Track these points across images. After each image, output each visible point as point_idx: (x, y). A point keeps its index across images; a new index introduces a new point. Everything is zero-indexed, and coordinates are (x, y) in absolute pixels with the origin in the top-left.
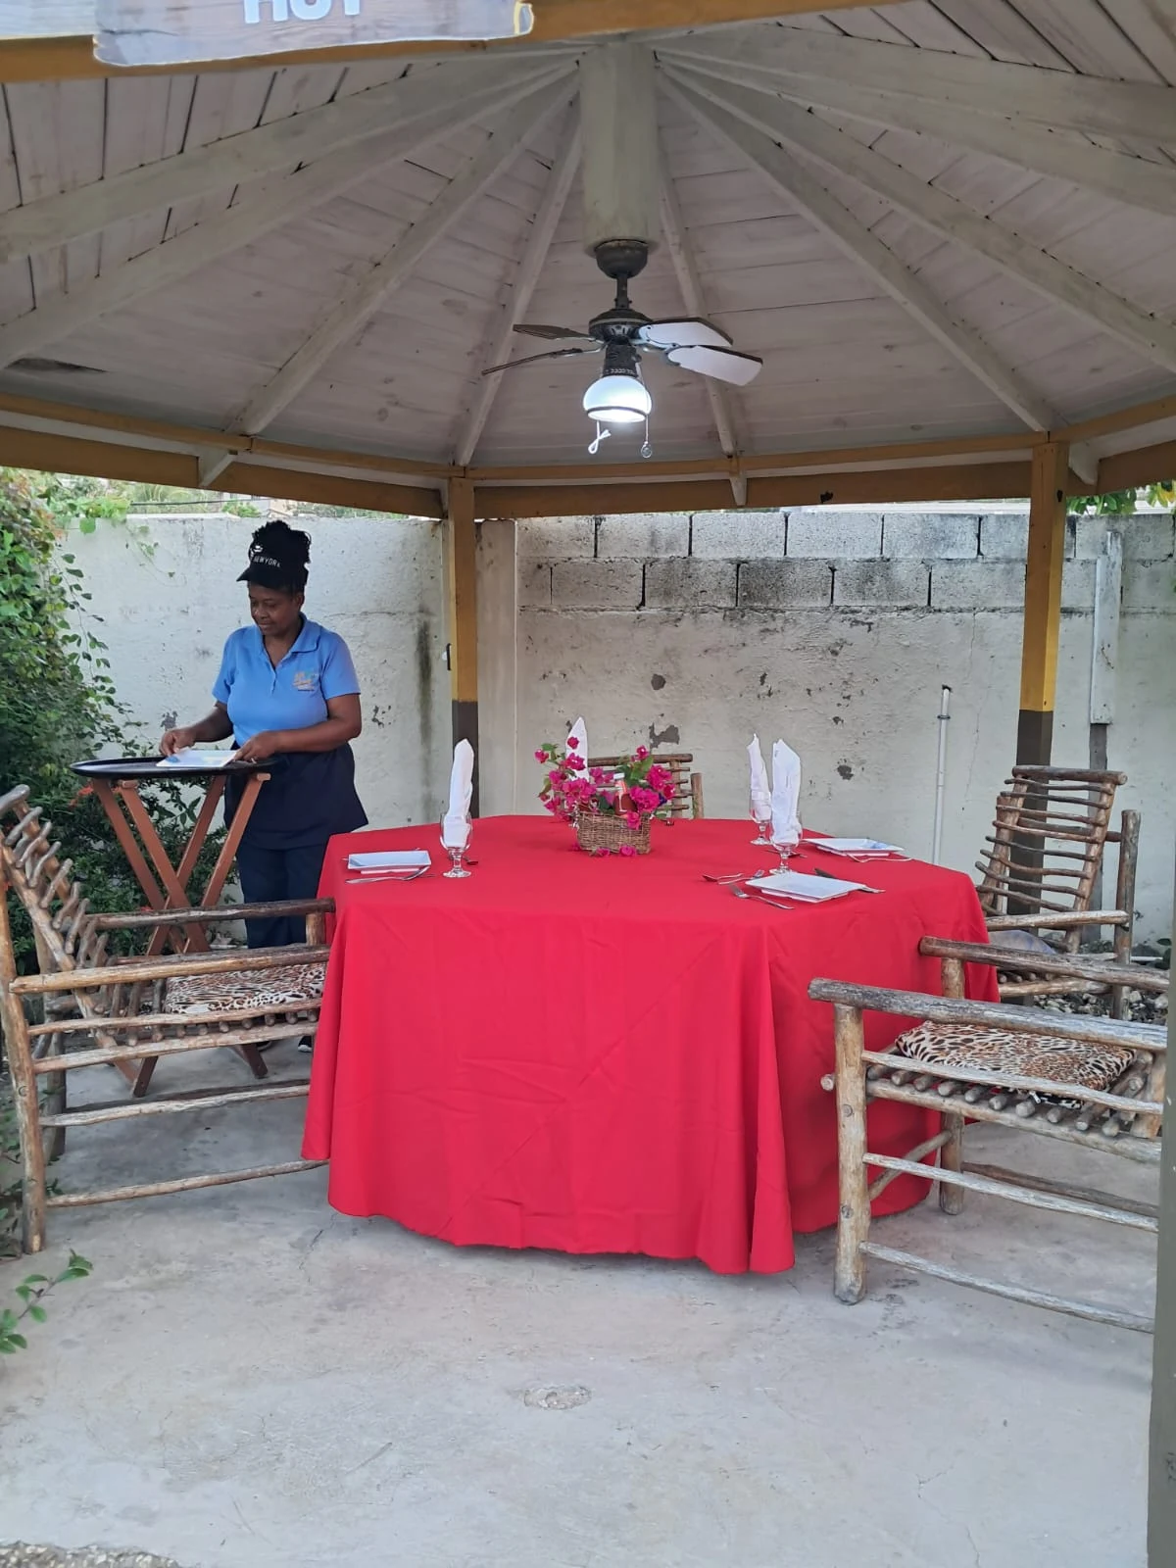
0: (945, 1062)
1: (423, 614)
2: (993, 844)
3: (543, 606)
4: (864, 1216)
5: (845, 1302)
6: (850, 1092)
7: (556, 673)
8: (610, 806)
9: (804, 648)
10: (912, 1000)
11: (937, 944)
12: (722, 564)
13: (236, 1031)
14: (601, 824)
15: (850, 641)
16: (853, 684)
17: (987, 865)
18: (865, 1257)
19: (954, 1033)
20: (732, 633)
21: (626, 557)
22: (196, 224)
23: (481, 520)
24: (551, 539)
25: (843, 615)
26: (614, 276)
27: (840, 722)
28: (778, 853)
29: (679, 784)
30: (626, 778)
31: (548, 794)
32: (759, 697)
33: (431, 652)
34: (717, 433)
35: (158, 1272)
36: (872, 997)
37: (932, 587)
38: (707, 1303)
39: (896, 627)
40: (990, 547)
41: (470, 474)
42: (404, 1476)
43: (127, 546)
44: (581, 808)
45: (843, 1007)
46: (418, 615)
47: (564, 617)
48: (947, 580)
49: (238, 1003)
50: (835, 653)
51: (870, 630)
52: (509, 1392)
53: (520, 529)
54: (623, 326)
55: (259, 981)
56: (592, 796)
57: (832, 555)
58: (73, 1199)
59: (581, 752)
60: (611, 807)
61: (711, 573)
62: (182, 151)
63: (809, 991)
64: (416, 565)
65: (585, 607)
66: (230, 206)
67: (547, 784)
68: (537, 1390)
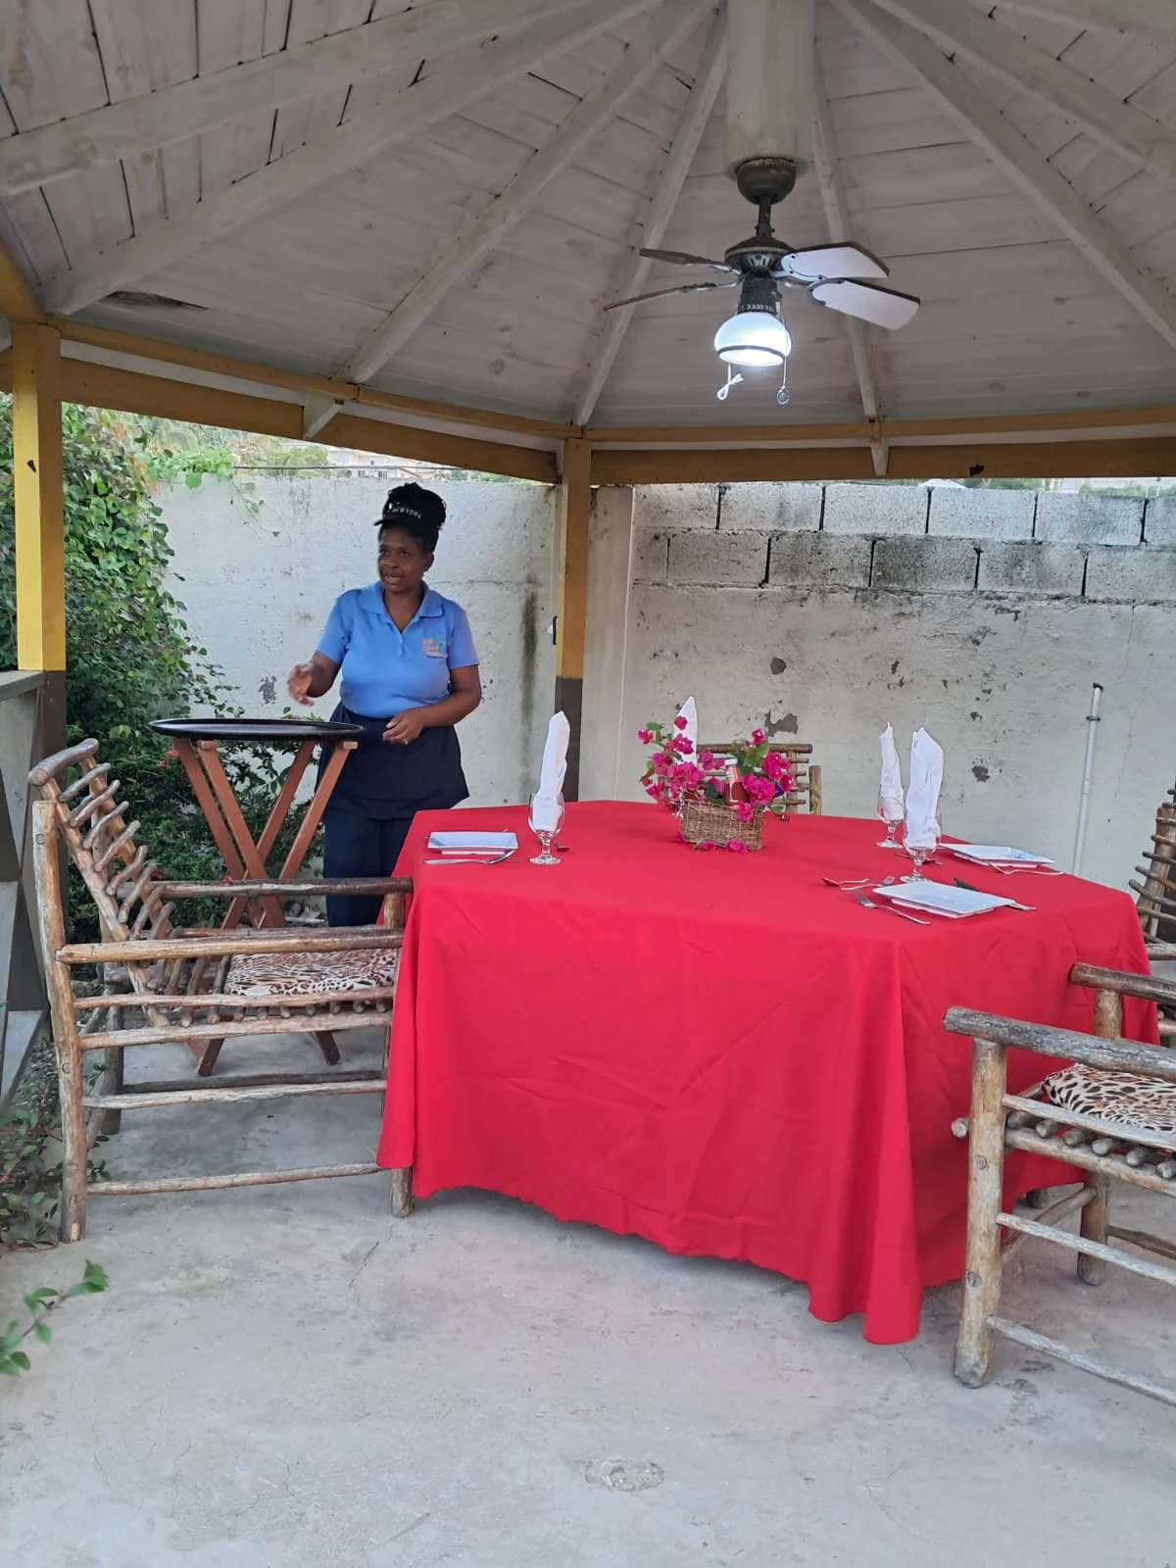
0: (1103, 1115)
1: (531, 585)
2: (1151, 860)
3: (658, 580)
4: (994, 1285)
5: (966, 1384)
6: (986, 1140)
7: (668, 652)
8: (718, 795)
9: (942, 635)
10: (1069, 1040)
11: (1092, 973)
12: (856, 540)
13: (298, 1018)
14: (707, 815)
15: (993, 630)
16: (996, 678)
17: (1143, 884)
18: (992, 1334)
19: (1110, 1079)
20: (863, 616)
21: (750, 530)
22: (304, 144)
23: (597, 487)
24: (670, 508)
25: (987, 601)
26: (755, 199)
27: (978, 719)
28: (910, 858)
29: (796, 776)
30: (740, 764)
31: (650, 778)
32: (889, 686)
33: (537, 624)
34: (860, 395)
35: (198, 1275)
36: (1020, 1033)
37: (1087, 575)
38: (802, 1370)
39: (1046, 617)
40: (1155, 533)
41: (588, 435)
42: (440, 1558)
43: (232, 502)
44: (687, 795)
45: (984, 1043)
46: (526, 586)
47: (680, 592)
48: (1104, 568)
49: (302, 987)
50: (977, 642)
51: (1016, 618)
52: (568, 1462)
53: (637, 496)
54: (764, 257)
55: (328, 964)
56: (699, 783)
57: (978, 536)
58: (115, 1187)
59: (689, 733)
60: (720, 796)
61: (844, 550)
62: (285, 48)
63: (945, 1022)
64: (527, 533)
65: (703, 582)
66: (340, 123)
67: (651, 766)
68: (602, 1462)
